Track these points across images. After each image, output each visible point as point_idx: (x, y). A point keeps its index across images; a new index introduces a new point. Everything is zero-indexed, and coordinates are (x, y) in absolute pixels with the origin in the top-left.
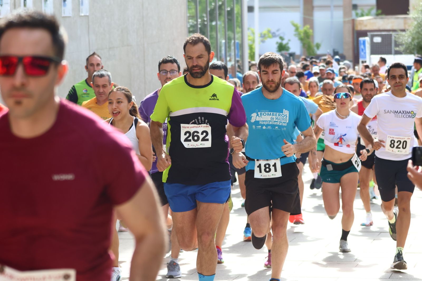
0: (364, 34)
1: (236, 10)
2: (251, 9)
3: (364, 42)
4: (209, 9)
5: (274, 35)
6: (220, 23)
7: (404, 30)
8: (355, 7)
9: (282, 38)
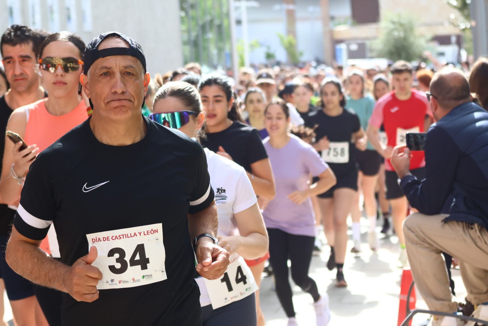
0: (340, 41)
1: (225, 23)
2: (239, 22)
3: (340, 50)
4: (201, 22)
5: (261, 45)
6: (211, 35)
7: (375, 38)
8: (332, 18)
9: (269, 48)
